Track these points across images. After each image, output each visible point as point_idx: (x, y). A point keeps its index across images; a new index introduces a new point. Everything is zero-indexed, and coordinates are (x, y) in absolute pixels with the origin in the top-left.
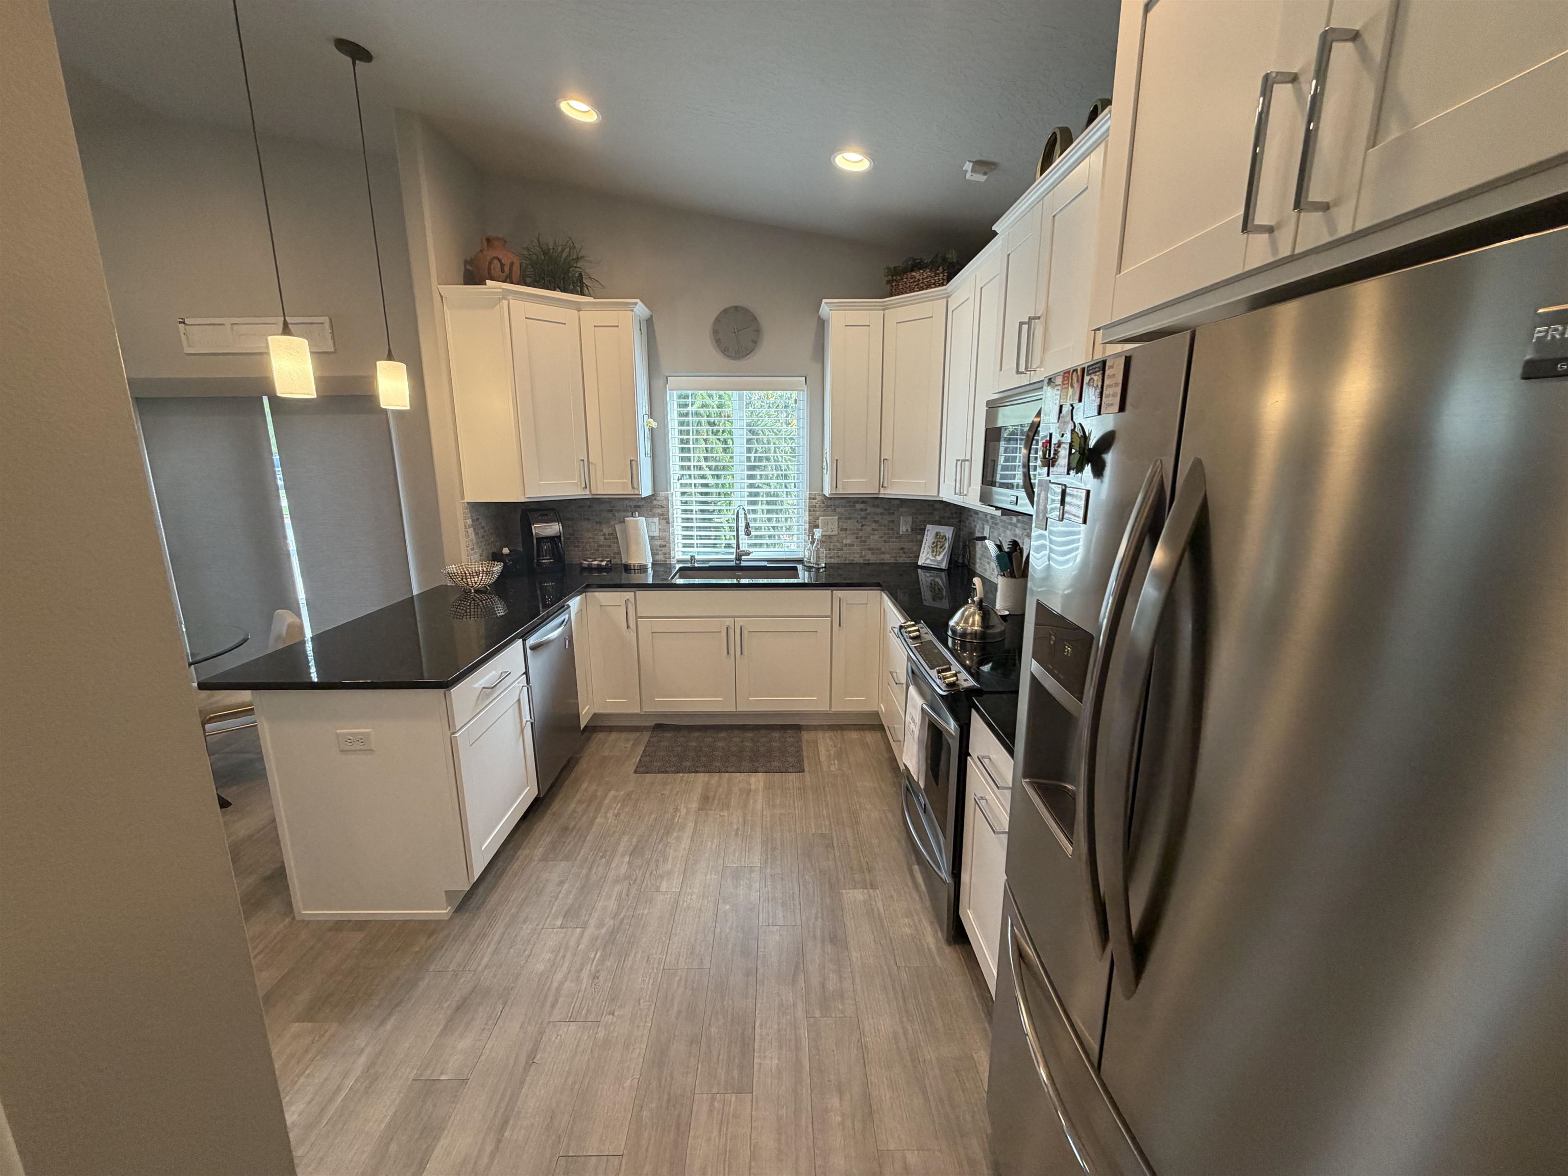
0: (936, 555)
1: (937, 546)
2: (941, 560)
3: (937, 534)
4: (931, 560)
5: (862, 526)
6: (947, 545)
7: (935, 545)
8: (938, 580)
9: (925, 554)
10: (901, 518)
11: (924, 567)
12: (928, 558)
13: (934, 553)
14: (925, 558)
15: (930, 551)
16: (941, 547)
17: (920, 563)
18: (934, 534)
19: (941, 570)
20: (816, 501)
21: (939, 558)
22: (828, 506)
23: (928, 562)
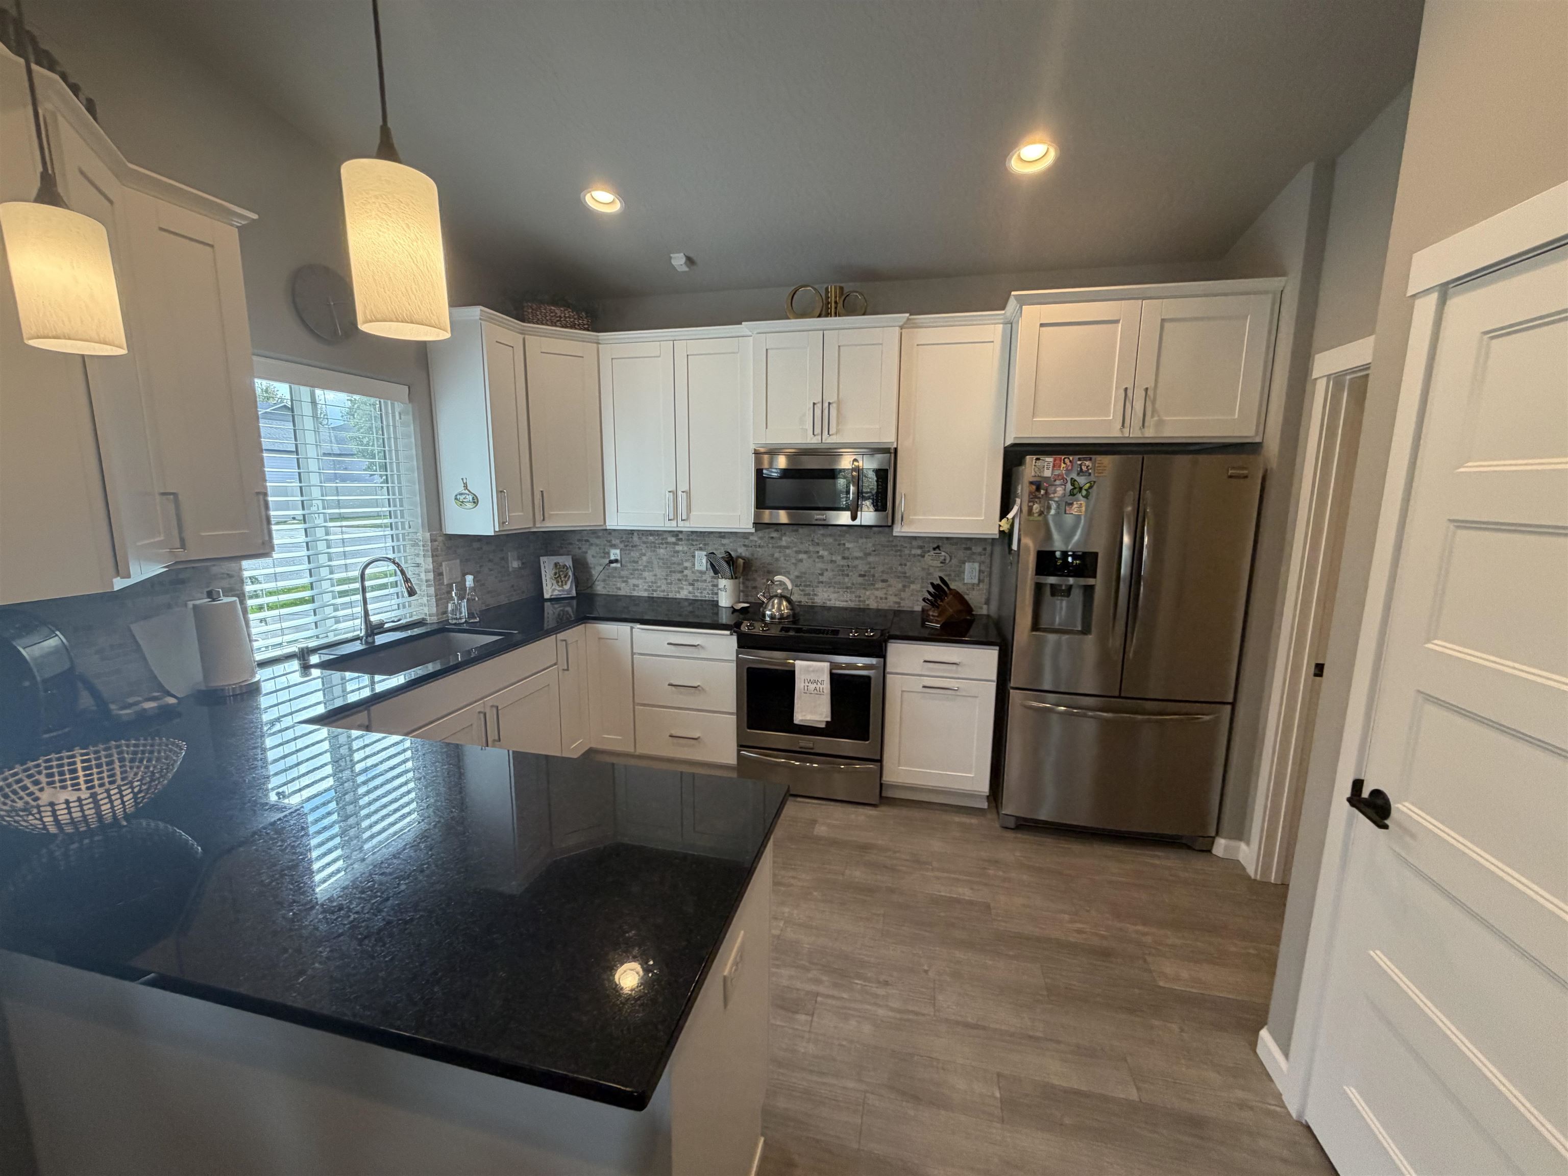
0: (562, 585)
1: (560, 576)
2: (568, 588)
3: (556, 565)
4: (559, 591)
5: (481, 566)
6: (570, 574)
7: (557, 575)
8: (569, 609)
9: (549, 585)
10: (509, 554)
11: (554, 599)
12: (554, 590)
13: (560, 584)
14: (550, 589)
15: (555, 582)
16: (565, 577)
17: (547, 596)
18: (552, 566)
19: (572, 598)
20: (437, 543)
21: (567, 587)
22: (449, 548)
23: (556, 593)
